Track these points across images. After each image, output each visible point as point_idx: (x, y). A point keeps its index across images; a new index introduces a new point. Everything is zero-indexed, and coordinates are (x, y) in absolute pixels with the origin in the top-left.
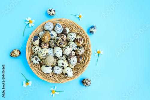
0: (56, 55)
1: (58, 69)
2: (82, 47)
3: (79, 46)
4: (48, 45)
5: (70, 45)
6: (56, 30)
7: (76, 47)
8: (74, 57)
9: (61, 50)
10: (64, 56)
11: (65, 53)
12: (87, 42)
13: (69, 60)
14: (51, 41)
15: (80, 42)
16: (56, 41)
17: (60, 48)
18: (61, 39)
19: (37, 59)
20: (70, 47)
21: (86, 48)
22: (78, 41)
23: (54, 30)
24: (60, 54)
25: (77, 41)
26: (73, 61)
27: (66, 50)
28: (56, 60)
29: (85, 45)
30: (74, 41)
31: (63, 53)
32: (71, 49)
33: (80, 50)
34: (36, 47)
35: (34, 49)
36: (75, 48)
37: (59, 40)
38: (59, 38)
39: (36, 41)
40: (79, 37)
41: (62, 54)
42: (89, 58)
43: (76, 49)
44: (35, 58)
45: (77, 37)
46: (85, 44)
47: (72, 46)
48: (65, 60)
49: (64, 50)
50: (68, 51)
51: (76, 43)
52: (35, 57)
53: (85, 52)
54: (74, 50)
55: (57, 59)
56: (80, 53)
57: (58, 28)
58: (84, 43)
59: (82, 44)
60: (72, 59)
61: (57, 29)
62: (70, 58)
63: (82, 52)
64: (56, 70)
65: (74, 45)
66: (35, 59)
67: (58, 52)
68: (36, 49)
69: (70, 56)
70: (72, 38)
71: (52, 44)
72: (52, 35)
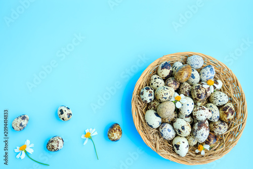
1: (169, 131)
2: (226, 124)
3: (223, 119)
4: (177, 87)
5: (211, 109)
6: (203, 73)
7: (218, 117)
8: (206, 129)
9: (193, 106)
10: (190, 118)
11: (197, 115)
13: (196, 128)
14: (186, 85)
15: (230, 114)
16: (194, 88)
17: (193, 102)
19: (152, 95)
20: (210, 111)
21: (231, 130)
22: (227, 111)
23: (199, 70)
24: (188, 111)
25: (224, 110)
26: (202, 135)
27: (202, 112)
28: (174, 116)
30: (219, 107)
31: (194, 113)
32: (209, 115)
33: (221, 126)
34: (159, 78)
35: (156, 78)
36: (214, 118)
37: (200, 90)
39: (165, 70)
40: (231, 106)
41: (190, 113)
43: (216, 120)
44: (150, 92)
45: (228, 104)
46: (234, 122)
47: (213, 112)
48: (189, 125)
49: (198, 108)
50: (203, 115)
51: (221, 112)
52: (150, 90)
54: (212, 120)
56: (217, 131)
57: (208, 73)
58: (233, 119)
59: (229, 120)
60: (202, 130)
61: (206, 73)
62: (200, 126)
63: (222, 131)
64: (166, 130)
65: (217, 113)
66: (148, 93)
67: (188, 105)
68: (158, 80)
69: (201, 124)
70: (219, 101)
71: (184, 89)
72: (193, 76)
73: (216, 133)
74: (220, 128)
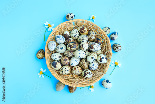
1: (94, 65)
2: (90, 32)
3: (87, 33)
4: (67, 58)
5: (81, 40)
6: (60, 42)
7: (86, 36)
8: (94, 44)
9: (80, 50)
10: (86, 52)
11: (86, 49)
12: (89, 25)
13: (93, 50)
14: (66, 53)
15: (85, 30)
16: (70, 49)
17: (78, 50)
18: (71, 43)
20: (83, 41)
21: (93, 30)
22: (83, 31)
23: (58, 44)
25: (82, 32)
26: (97, 47)
27: (84, 46)
28: (85, 62)
29: (90, 29)
30: (80, 35)
31: (84, 50)
32: (85, 41)
33: (91, 35)
34: (62, 70)
35: (62, 72)
38: (69, 44)
39: (57, 65)
40: (80, 28)
41: (84, 52)
43: (88, 37)
45: (79, 30)
46: (89, 28)
47: (83, 39)
48: (90, 54)
49: (82, 48)
50: (86, 46)
51: (83, 34)
53: (96, 33)
54: (87, 40)
55: (84, 60)
56: (94, 38)
57: (60, 39)
58: (87, 28)
59: (87, 30)
60: (95, 47)
61: (60, 40)
62: (93, 48)
63: (94, 35)
64: (93, 67)
65: (84, 37)
67: (80, 53)
68: (64, 71)
69: (91, 47)
70: (77, 34)
71: (69, 54)
72: (61, 48)
74: (92, 36)
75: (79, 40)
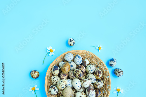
0: (74, 87)
2: (101, 80)
3: (98, 79)
4: (67, 76)
5: (89, 77)
6: (76, 61)
7: (95, 79)
8: (93, 91)
9: (80, 82)
10: (82, 88)
11: (84, 86)
12: (106, 75)
13: (87, 93)
14: (70, 72)
15: (100, 75)
16: (75, 73)
17: (79, 80)
18: (80, 71)
19: (56, 89)
20: (89, 80)
21: (105, 81)
22: (98, 74)
23: (73, 61)
24: (78, 86)
25: (96, 74)
26: (92, 95)
27: (85, 83)
28: (74, 92)
29: (104, 79)
30: (93, 73)
31: (82, 85)
32: (90, 82)
33: (99, 83)
34: (55, 77)
35: (53, 79)
36: (94, 81)
37: (78, 72)
38: (79, 70)
39: (56, 71)
40: (98, 69)
41: (80, 86)
42: (108, 93)
43: (95, 82)
44: (53, 88)
45: (96, 70)
46: (104, 77)
47: (91, 79)
48: (83, 93)
49: (83, 82)
50: (87, 84)
51: (95, 75)
52: (53, 87)
53: (104, 86)
54: (93, 83)
55: (75, 90)
56: (99, 87)
57: (78, 60)
58: (103, 76)
59: (101, 77)
60: (90, 93)
61: (77, 61)
62: (89, 91)
63: (101, 85)
65: (93, 78)
66: (53, 89)
67: (77, 83)
68: (55, 79)
69: (89, 89)
70: (91, 71)
71: (71, 75)
72: (72, 66)
73: (99, 88)
74: (99, 84)
75: (88, 75)
